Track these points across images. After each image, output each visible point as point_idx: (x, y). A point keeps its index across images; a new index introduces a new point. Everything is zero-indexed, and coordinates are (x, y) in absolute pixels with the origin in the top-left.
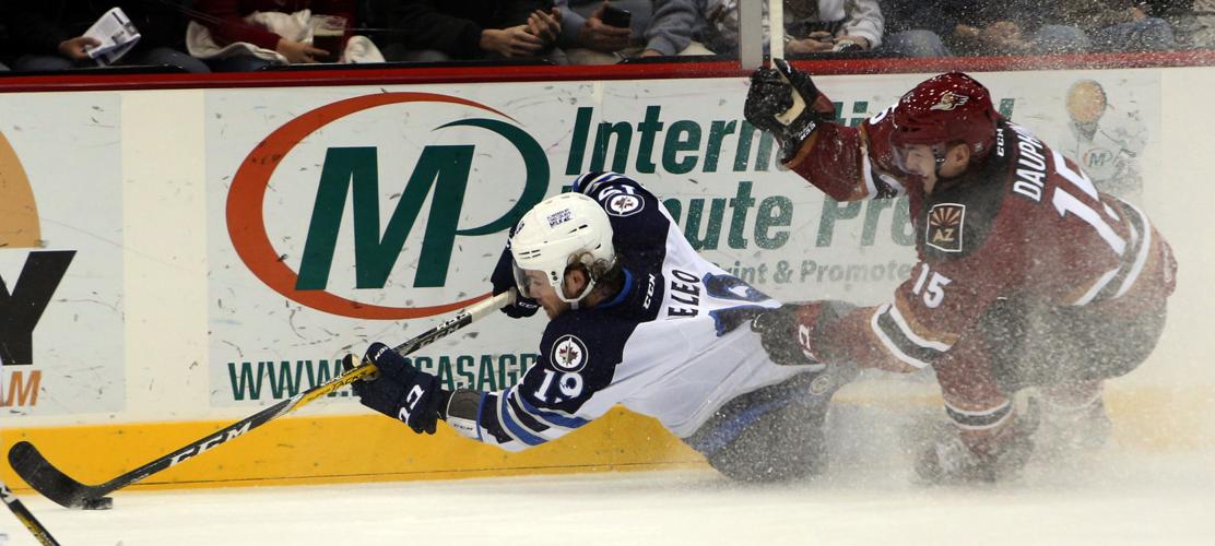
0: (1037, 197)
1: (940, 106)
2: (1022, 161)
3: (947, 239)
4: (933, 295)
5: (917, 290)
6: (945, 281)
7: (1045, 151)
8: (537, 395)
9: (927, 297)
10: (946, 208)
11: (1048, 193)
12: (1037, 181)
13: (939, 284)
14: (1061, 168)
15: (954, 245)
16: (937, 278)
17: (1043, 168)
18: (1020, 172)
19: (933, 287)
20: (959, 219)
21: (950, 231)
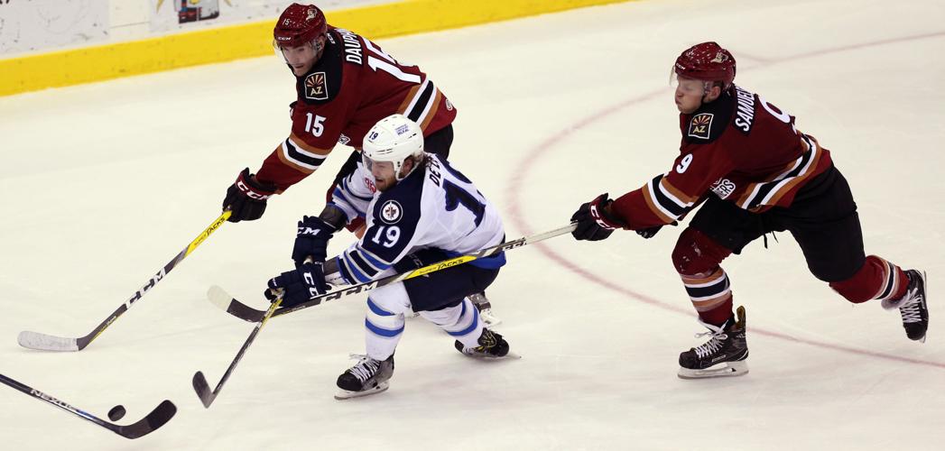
0: (360, 62)
1: (310, 17)
2: (346, 45)
3: (319, 92)
4: (318, 129)
5: (307, 129)
6: (323, 119)
7: (359, 38)
8: (373, 239)
9: (314, 131)
10: (314, 76)
11: (365, 60)
12: (357, 53)
13: (320, 122)
14: (370, 47)
15: (324, 95)
16: (318, 118)
17: (359, 46)
18: (347, 51)
19: (317, 124)
20: (323, 80)
21: (320, 88)
